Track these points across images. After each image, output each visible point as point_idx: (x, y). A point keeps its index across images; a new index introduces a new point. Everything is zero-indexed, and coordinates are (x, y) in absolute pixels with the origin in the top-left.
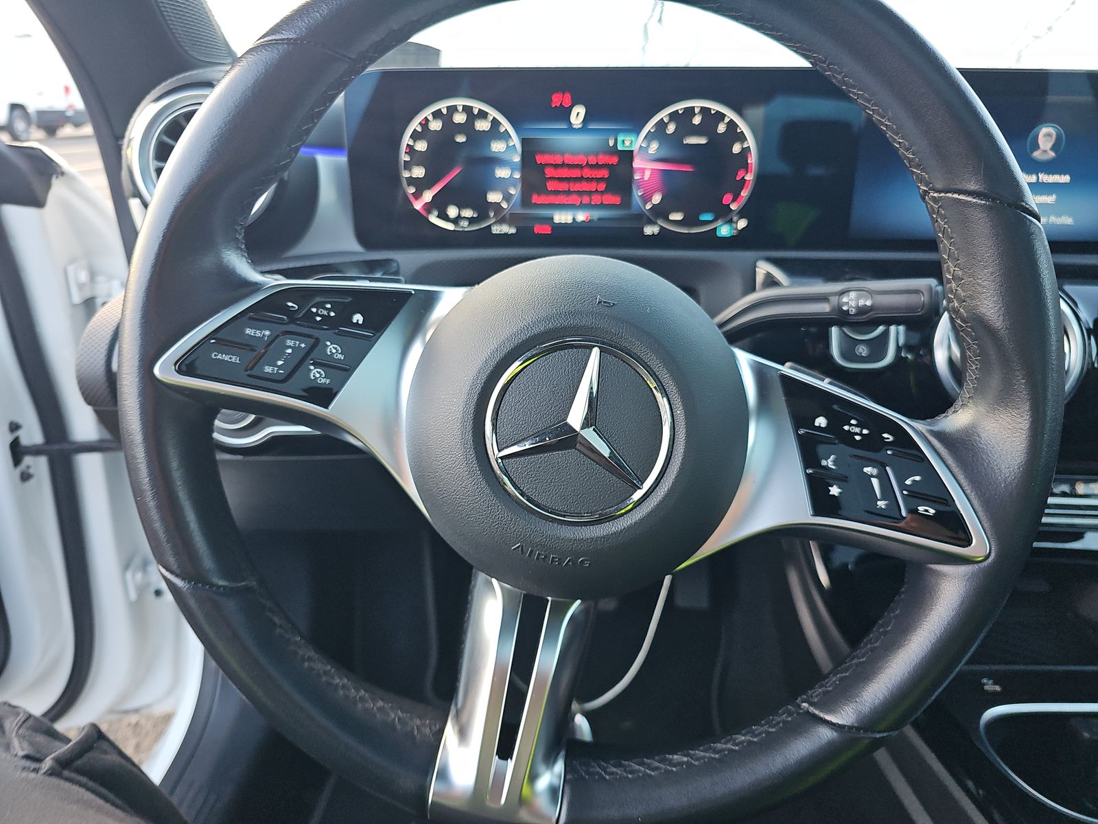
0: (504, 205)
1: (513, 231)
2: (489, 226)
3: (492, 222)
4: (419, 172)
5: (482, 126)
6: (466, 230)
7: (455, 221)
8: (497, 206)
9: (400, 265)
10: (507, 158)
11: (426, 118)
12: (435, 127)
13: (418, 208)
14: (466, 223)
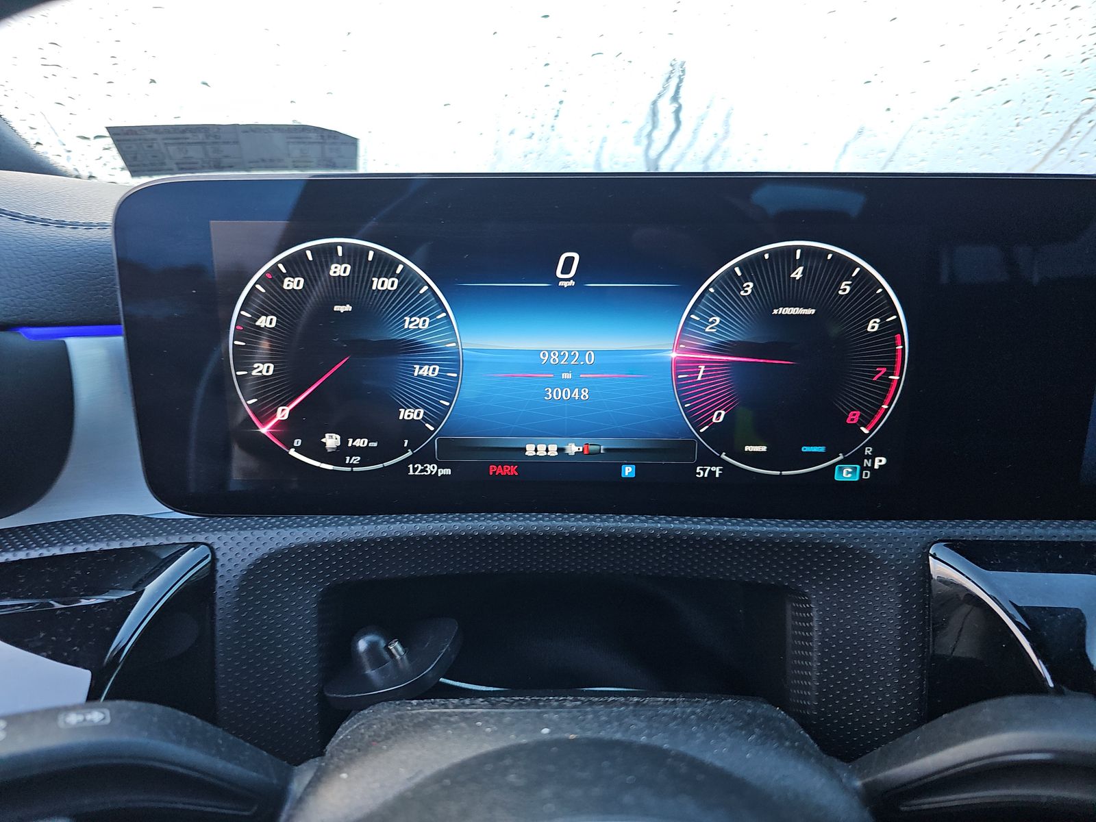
0: (429, 427)
1: (445, 471)
2: (401, 465)
3: (406, 457)
4: (263, 369)
5: (384, 284)
6: (355, 470)
7: (337, 456)
8: (413, 427)
9: (219, 555)
10: (432, 340)
11: (275, 268)
12: (292, 284)
13: (264, 430)
14: (356, 459)
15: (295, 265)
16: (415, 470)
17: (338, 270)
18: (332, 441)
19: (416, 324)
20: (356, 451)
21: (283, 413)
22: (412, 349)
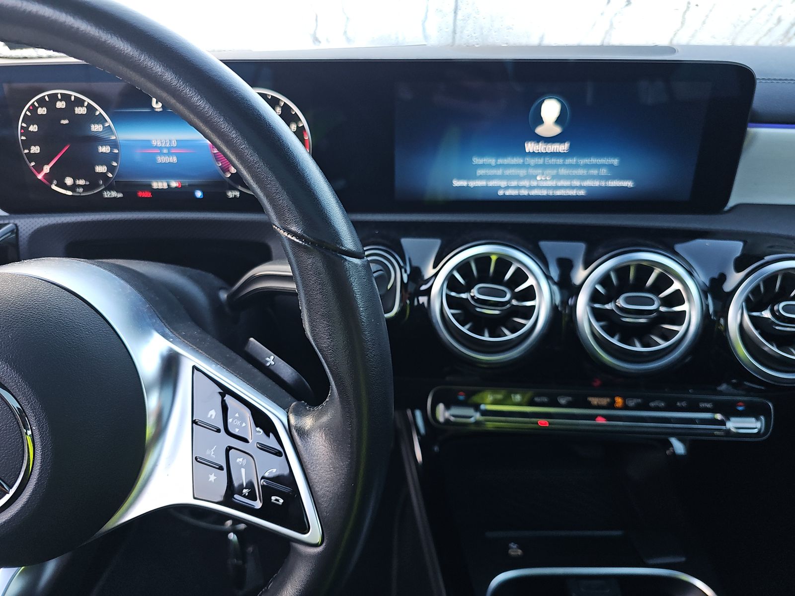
0: (110, 175)
1: (120, 195)
2: (101, 193)
3: (102, 188)
4: (35, 149)
5: (80, 111)
6: (82, 195)
7: (73, 188)
8: (103, 175)
9: (19, 228)
10: (105, 136)
11: (33, 104)
12: (42, 111)
13: (40, 177)
14: (81, 190)
15: (42, 102)
16: (107, 194)
17: (61, 105)
18: (69, 181)
19: (96, 128)
20: (79, 186)
21: (47, 169)
22: (97, 140)
